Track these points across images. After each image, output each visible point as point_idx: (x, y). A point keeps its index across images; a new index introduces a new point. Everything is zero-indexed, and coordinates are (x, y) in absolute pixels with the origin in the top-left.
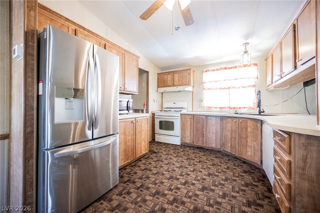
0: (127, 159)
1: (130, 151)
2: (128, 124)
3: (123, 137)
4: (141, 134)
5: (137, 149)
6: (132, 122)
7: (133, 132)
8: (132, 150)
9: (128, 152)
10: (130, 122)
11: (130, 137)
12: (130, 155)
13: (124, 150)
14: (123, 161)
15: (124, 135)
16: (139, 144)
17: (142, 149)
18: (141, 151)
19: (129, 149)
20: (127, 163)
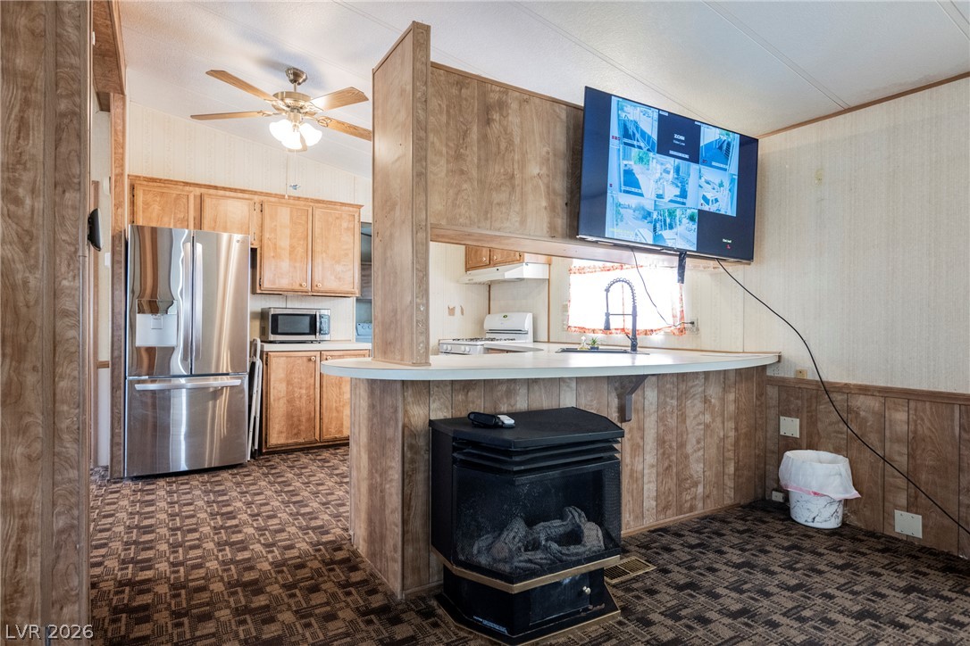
0: (295, 434)
1: (304, 419)
2: (299, 361)
3: (285, 388)
4: (340, 388)
5: (325, 420)
6: (310, 360)
7: (313, 381)
8: (309, 420)
9: (299, 420)
10: (305, 359)
11: (304, 391)
12: (303, 428)
13: (288, 415)
14: (284, 435)
15: (288, 384)
16: (335, 411)
17: (342, 424)
18: (342, 427)
19: (299, 416)
20: (296, 444)
